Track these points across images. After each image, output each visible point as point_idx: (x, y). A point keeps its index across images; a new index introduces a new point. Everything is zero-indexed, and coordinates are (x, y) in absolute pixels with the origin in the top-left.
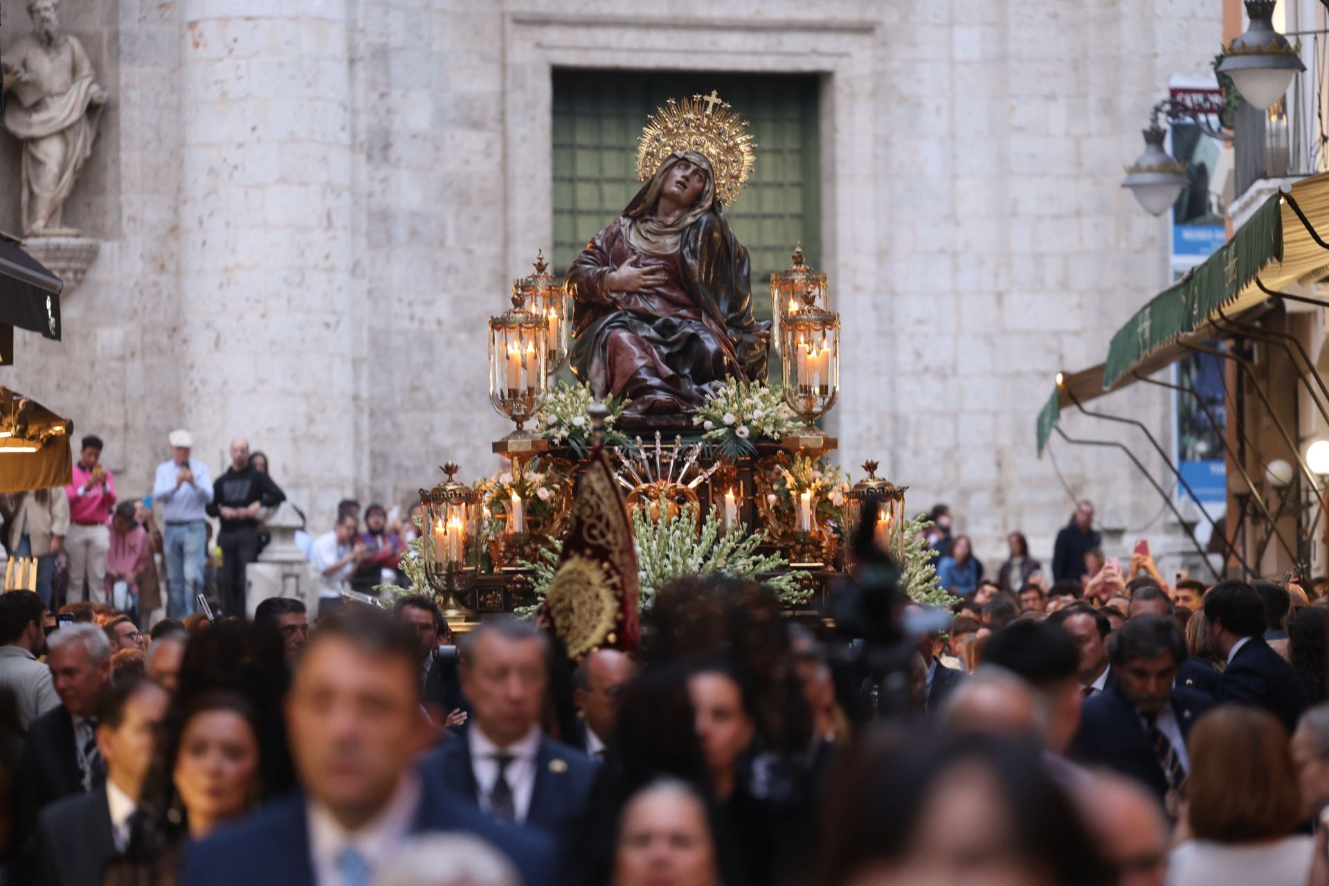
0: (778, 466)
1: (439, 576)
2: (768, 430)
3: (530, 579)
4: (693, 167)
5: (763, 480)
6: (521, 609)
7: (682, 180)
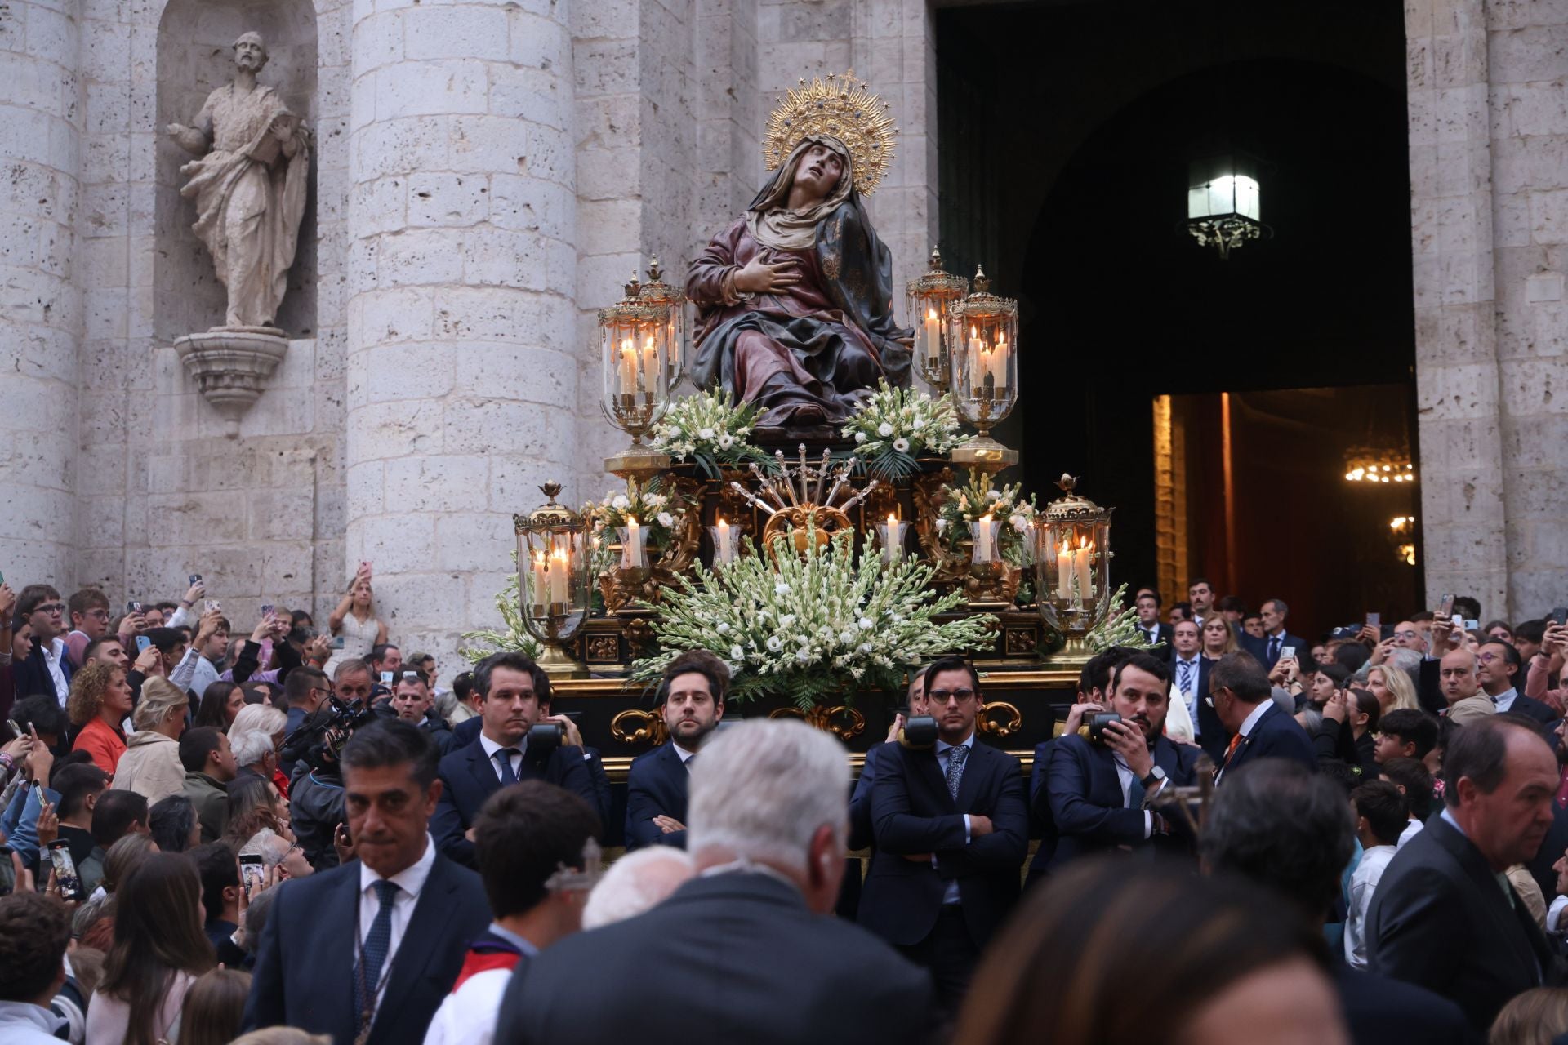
0: (944, 485)
1: (539, 620)
2: (931, 443)
3: (651, 623)
4: (828, 152)
5: (926, 502)
6: (641, 661)
7: (817, 165)
